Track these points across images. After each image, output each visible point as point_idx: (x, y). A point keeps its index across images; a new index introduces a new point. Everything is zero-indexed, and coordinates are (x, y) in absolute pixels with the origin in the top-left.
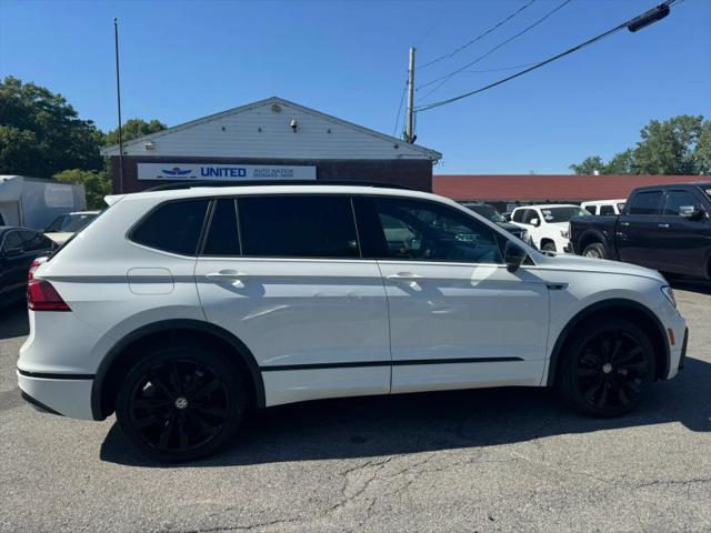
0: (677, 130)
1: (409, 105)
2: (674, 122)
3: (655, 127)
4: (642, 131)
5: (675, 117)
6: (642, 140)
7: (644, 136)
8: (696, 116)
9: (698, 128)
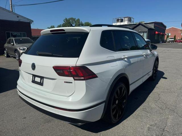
0: (71, 21)
1: (10, 4)
2: (70, 19)
3: (66, 19)
4: (64, 20)
5: (70, 18)
6: (64, 23)
7: (64, 21)
8: (74, 18)
9: (75, 21)
